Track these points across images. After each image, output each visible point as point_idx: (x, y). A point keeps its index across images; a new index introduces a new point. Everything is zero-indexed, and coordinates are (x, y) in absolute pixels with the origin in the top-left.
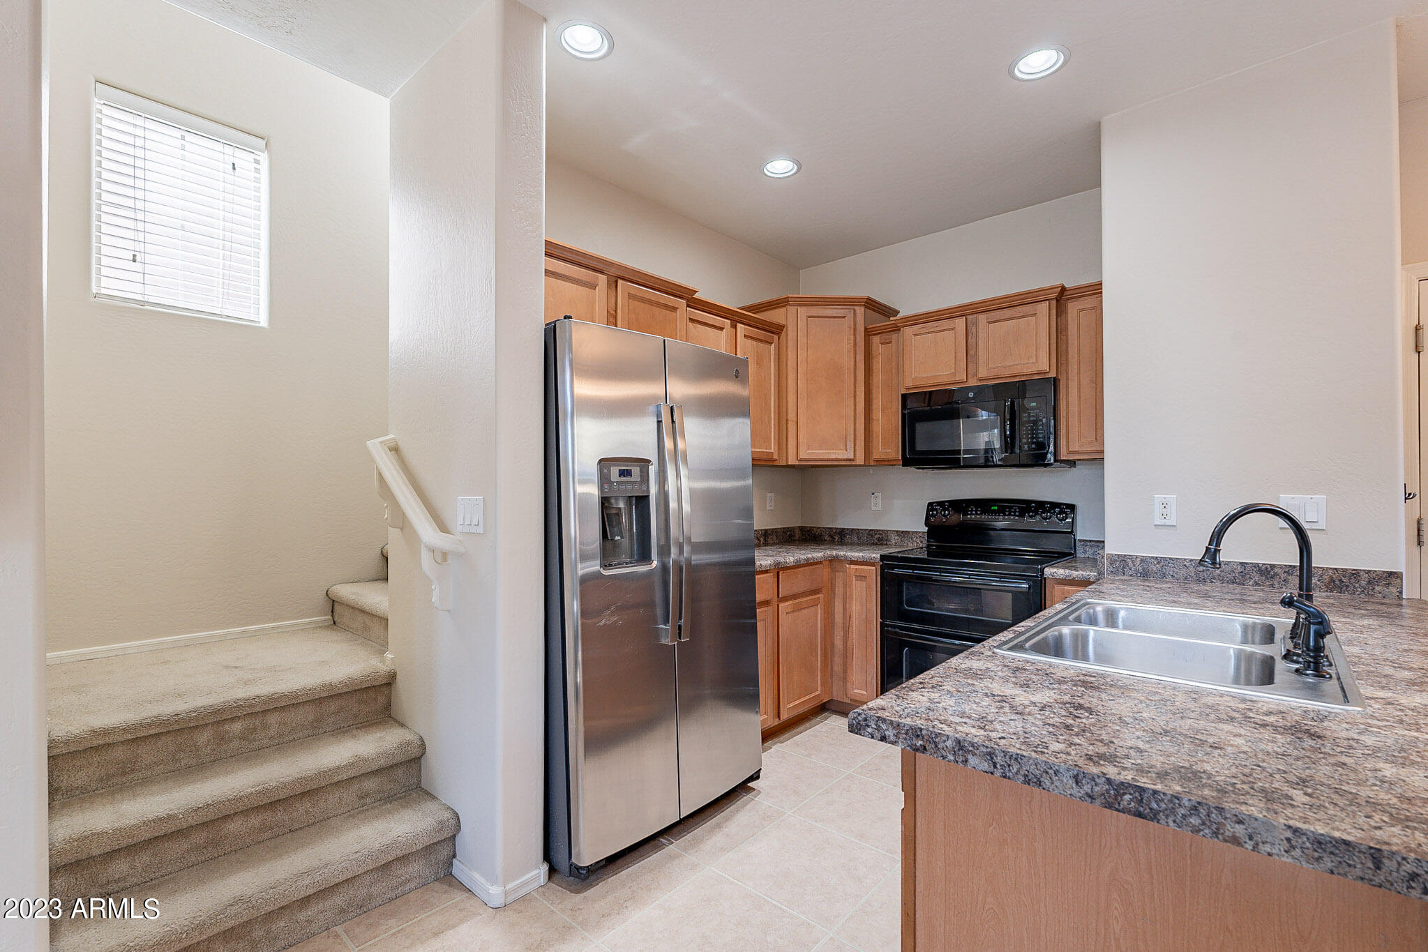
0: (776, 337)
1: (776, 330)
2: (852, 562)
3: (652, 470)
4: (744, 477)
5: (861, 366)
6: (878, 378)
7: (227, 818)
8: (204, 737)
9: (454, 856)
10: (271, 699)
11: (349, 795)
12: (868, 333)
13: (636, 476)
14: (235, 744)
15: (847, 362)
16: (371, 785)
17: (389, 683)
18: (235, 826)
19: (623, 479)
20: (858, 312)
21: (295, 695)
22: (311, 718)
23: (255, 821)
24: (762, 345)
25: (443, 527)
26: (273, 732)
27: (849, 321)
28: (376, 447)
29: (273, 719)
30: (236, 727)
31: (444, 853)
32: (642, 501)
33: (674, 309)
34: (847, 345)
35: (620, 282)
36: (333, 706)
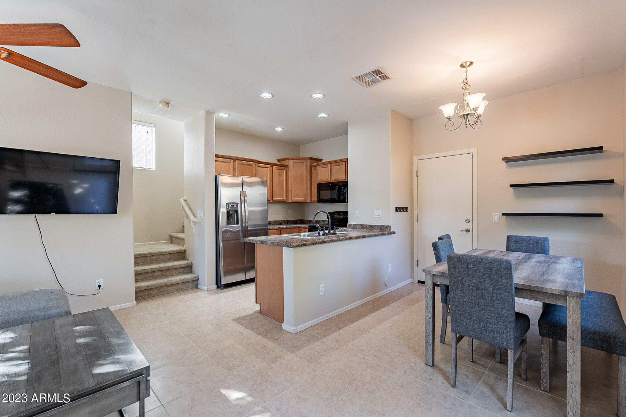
0: (286, 168)
1: (286, 166)
2: (304, 228)
3: (239, 205)
4: (265, 206)
5: (309, 175)
6: (313, 179)
7: (154, 272)
8: (149, 259)
9: (198, 284)
10: (161, 252)
11: (177, 271)
12: (311, 167)
13: (235, 206)
14: (154, 261)
15: (305, 175)
16: (181, 270)
17: (185, 252)
18: (156, 274)
19: (232, 207)
20: (308, 161)
21: (166, 252)
22: (169, 258)
23: (160, 273)
24: (281, 171)
25: (195, 217)
26: (161, 259)
27: (305, 164)
28: (182, 200)
29: (161, 257)
30: (155, 257)
31: (196, 283)
32: (237, 211)
33: (252, 165)
34: (304, 170)
35: (237, 161)
36: (173, 256)
